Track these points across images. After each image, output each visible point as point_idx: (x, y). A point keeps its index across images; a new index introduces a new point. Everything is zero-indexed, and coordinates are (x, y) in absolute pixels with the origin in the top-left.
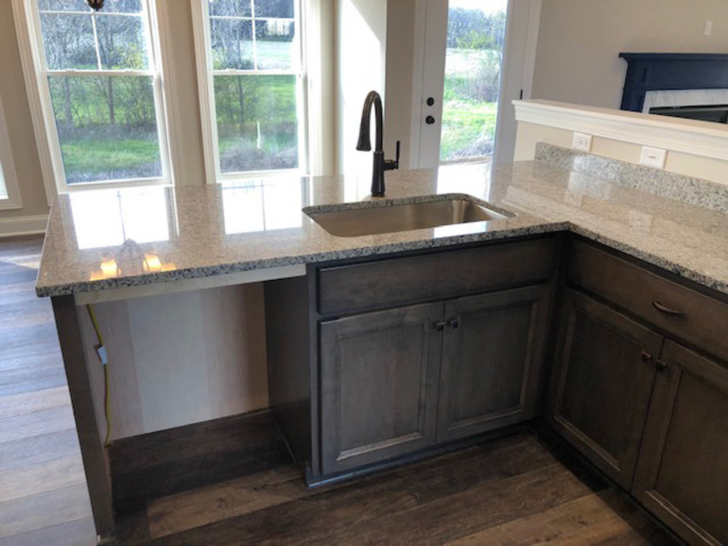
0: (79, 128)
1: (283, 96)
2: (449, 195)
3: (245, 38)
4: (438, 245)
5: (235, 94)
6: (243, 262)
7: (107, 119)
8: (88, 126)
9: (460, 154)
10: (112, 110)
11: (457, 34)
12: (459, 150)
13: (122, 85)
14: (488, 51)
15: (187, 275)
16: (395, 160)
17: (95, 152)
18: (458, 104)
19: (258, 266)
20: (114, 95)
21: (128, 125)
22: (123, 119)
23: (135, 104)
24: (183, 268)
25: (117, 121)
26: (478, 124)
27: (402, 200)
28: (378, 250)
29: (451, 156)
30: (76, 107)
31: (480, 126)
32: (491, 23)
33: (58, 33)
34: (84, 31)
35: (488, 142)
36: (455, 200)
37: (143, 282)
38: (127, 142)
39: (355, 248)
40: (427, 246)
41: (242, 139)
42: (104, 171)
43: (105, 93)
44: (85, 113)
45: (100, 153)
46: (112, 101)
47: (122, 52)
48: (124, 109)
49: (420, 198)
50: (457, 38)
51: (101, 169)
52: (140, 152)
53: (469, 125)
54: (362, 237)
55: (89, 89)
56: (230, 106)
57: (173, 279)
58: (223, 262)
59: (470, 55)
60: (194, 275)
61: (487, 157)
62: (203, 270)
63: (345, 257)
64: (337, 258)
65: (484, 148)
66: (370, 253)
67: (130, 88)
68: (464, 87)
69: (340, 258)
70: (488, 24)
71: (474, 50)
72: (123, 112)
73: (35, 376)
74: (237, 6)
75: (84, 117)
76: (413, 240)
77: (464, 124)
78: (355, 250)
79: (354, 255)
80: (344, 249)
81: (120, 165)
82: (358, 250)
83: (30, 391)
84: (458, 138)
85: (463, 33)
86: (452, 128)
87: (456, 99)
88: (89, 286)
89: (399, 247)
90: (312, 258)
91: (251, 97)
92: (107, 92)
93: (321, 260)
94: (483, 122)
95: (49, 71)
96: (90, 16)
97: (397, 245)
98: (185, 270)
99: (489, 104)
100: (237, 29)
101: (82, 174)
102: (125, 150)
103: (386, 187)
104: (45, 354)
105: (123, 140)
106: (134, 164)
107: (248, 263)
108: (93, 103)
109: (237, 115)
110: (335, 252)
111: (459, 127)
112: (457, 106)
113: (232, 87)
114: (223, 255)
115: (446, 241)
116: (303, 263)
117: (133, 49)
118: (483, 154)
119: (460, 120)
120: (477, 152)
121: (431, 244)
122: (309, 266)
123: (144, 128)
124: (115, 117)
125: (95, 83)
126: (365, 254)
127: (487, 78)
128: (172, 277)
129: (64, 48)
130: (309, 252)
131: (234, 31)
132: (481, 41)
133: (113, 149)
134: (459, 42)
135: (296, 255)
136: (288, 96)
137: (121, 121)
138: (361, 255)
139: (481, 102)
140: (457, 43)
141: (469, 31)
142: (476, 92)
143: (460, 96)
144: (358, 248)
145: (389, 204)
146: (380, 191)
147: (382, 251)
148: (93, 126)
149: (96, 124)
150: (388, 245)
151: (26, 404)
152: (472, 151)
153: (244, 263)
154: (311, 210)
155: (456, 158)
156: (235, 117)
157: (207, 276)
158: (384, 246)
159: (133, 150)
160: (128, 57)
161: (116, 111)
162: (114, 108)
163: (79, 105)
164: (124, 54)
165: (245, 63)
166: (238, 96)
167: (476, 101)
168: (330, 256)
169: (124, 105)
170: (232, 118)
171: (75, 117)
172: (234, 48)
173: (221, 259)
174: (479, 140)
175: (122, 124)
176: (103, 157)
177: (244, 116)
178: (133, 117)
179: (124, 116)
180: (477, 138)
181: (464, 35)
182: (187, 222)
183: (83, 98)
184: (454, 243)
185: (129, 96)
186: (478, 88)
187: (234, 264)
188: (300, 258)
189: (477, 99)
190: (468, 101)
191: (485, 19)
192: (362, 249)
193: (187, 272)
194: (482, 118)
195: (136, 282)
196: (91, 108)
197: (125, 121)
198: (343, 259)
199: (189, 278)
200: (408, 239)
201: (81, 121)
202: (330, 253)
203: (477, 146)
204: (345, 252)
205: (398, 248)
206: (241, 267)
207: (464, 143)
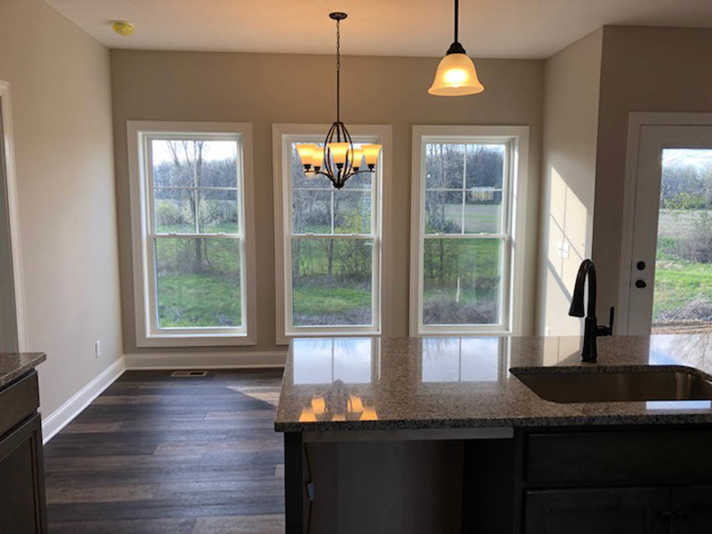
0: (303, 277)
1: (481, 253)
2: (671, 366)
3: (450, 202)
4: (664, 423)
5: (437, 251)
6: (453, 418)
7: (326, 271)
8: (310, 276)
9: (672, 316)
10: (330, 262)
11: (665, 196)
12: (670, 312)
13: (341, 243)
14: (701, 211)
15: (401, 425)
16: (608, 326)
17: (313, 297)
18: (667, 264)
19: (467, 424)
20: (334, 250)
21: (342, 275)
22: (338, 271)
23: (350, 258)
24: (398, 419)
25: (334, 272)
26: (692, 286)
27: (616, 368)
28: (593, 421)
29: (661, 318)
30: (303, 259)
31: (694, 288)
32: (704, 185)
33: (298, 201)
34: (318, 199)
35: (705, 305)
36: (680, 372)
37: (362, 427)
38: (339, 290)
39: (567, 416)
40: (650, 423)
41: (440, 291)
42: (318, 315)
43: (327, 249)
44: (309, 264)
45: (316, 298)
46: (331, 256)
47: (345, 215)
48: (341, 262)
49: (637, 367)
50: (666, 200)
51: (316, 313)
52: (349, 299)
53: (680, 287)
54: (574, 405)
55: (315, 245)
56: (431, 261)
57: (389, 428)
58: (435, 416)
59: (680, 216)
60: (407, 426)
61: (705, 322)
62: (415, 422)
63: (556, 424)
64: (548, 424)
65: (700, 312)
66: (583, 422)
67: (347, 245)
68: (673, 247)
69: (552, 425)
70: (701, 186)
71: (685, 211)
72: (339, 264)
73: (248, 501)
74: (445, 175)
75: (308, 268)
76: (633, 414)
77: (674, 285)
78: (568, 418)
79: (566, 423)
80: (555, 416)
81: (331, 309)
82: (570, 418)
83: (243, 514)
84: (667, 299)
85: (673, 194)
86: (661, 289)
87: (664, 260)
88: (317, 426)
89: (617, 420)
90: (521, 422)
91: (451, 254)
92: (329, 247)
93: (531, 425)
94: (698, 284)
95: (293, 234)
96: (330, 192)
97: (614, 417)
98: (399, 421)
99: (705, 265)
100: (443, 195)
101: (300, 316)
102: (338, 297)
103: (598, 353)
104: (260, 480)
105: (336, 288)
106: (344, 309)
107: (458, 421)
108: (316, 256)
109: (437, 269)
110: (546, 418)
111: (669, 288)
112: (666, 267)
113: (435, 246)
114: (434, 410)
115: (673, 418)
116: (511, 426)
117: (354, 212)
118: (699, 318)
119: (670, 281)
120: (692, 316)
121: (654, 420)
122: (517, 430)
123: (354, 279)
124: (332, 269)
125: (320, 241)
126: (578, 423)
127: (702, 239)
128: (388, 425)
129: (301, 212)
130: (518, 415)
131: (440, 197)
132: (693, 202)
133: (327, 296)
134: (668, 204)
135: (505, 417)
136: (485, 253)
137: (337, 273)
138: (574, 424)
139: (694, 263)
140: (666, 205)
141: (679, 193)
142: (688, 252)
143: (670, 255)
144: (570, 417)
145: (602, 371)
146: (591, 356)
147: (597, 422)
148: (314, 276)
149: (317, 275)
150: (604, 417)
151: (238, 527)
152: (686, 315)
153: (454, 420)
154: (518, 371)
155: (666, 321)
156: (434, 272)
157: (419, 428)
158: (599, 416)
159: (343, 297)
160: (349, 220)
161: (333, 263)
162: (333, 261)
163: (306, 258)
164: (346, 217)
165: (447, 224)
166: (439, 253)
167: (688, 261)
168: (540, 421)
169: (341, 258)
170: (432, 273)
171: (301, 267)
172: (439, 211)
173: (432, 414)
174: (694, 303)
175: (337, 275)
176: (319, 302)
177: (443, 271)
178: (347, 269)
179: (338, 268)
180: (691, 301)
181: (673, 197)
182: (401, 374)
183: (309, 251)
184: (682, 422)
185: (346, 250)
186: (690, 249)
187: (445, 420)
188: (509, 421)
189: (689, 259)
190: (679, 262)
191: (697, 181)
192: (575, 418)
193: (401, 423)
194: (696, 280)
195: (356, 427)
196: (314, 260)
197: (340, 273)
198: (553, 427)
199: (402, 428)
200: (628, 412)
201: (304, 271)
202: (541, 418)
203: (692, 309)
204: (557, 420)
205: (615, 421)
206: (451, 423)
207: (674, 304)
